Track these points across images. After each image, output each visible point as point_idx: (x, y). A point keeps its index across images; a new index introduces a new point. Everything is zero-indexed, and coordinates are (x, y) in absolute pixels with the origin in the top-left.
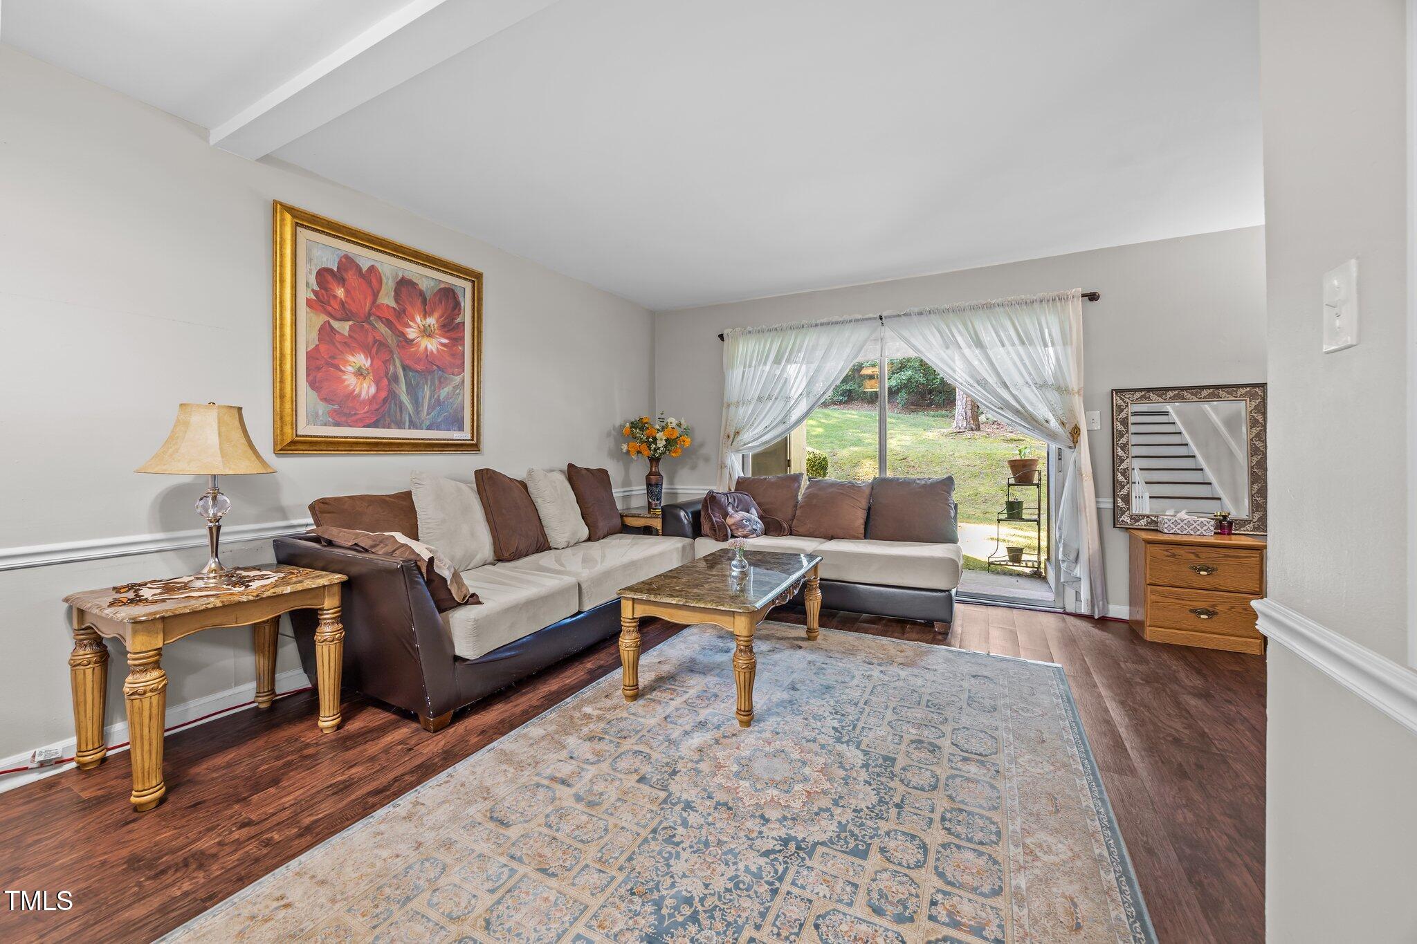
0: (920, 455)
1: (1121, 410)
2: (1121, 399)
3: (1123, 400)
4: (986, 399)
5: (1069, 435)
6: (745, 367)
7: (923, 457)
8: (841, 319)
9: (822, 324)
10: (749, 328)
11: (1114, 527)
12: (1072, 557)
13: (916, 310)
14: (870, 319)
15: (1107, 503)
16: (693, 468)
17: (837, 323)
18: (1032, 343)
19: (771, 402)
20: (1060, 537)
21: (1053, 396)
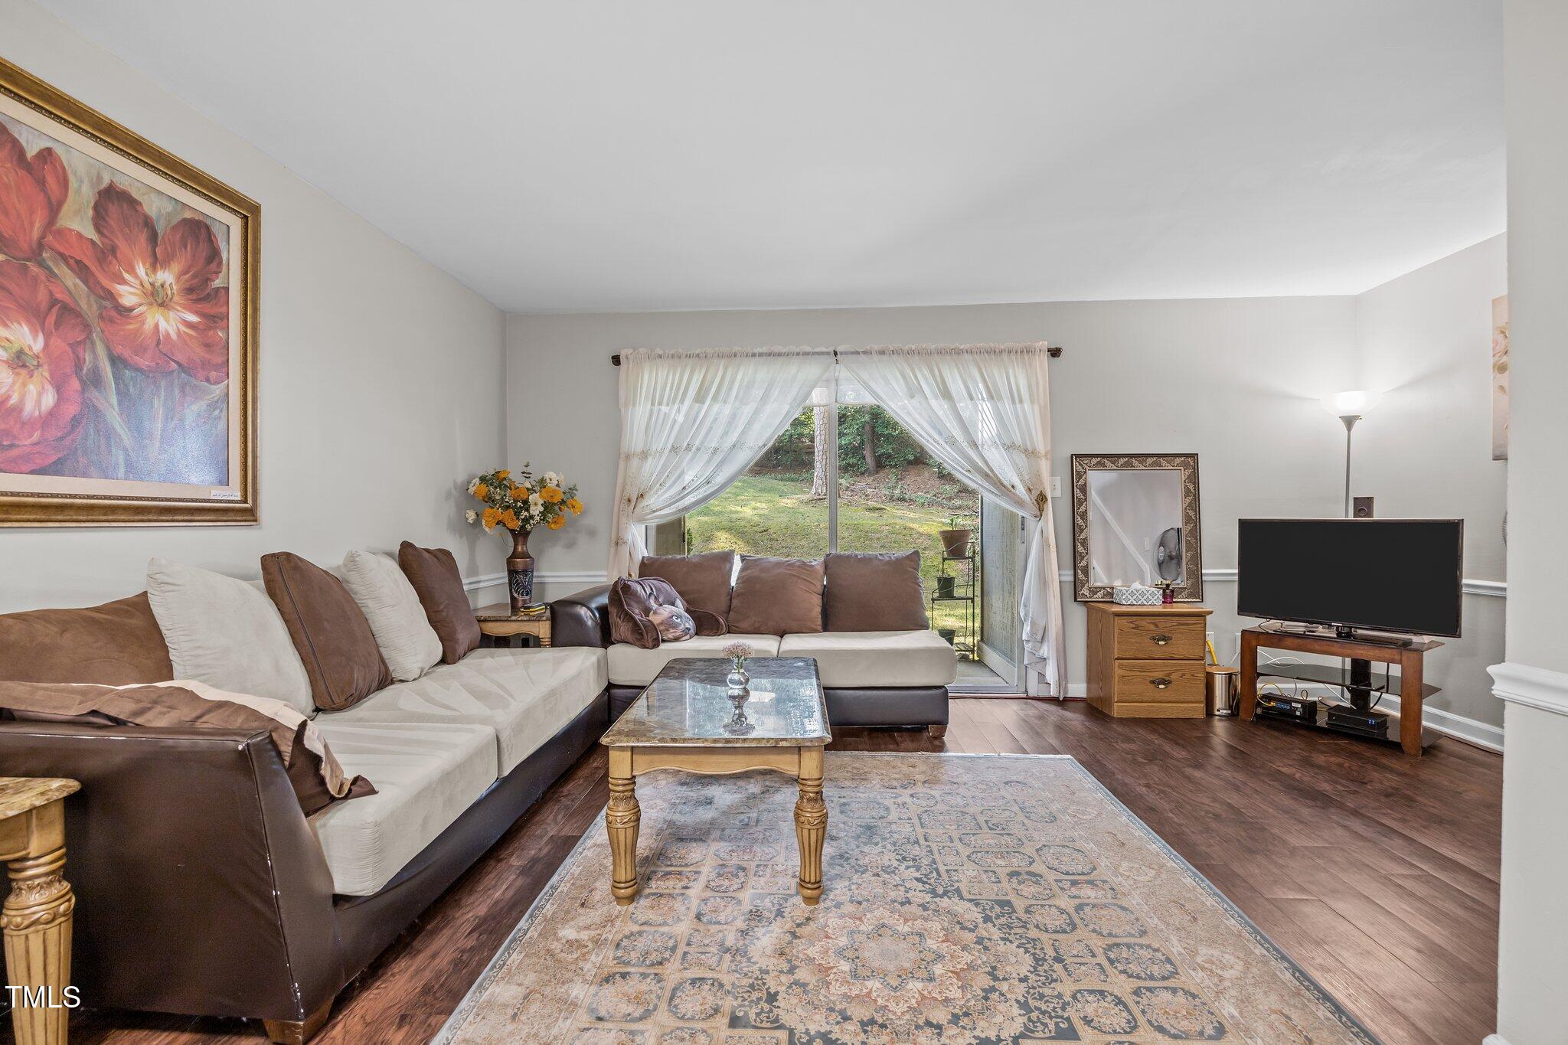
0: (783, 526)
1: (1080, 477)
2: (1080, 464)
3: (1081, 465)
5: (1035, 503)
6: (653, 404)
7: (787, 528)
8: (784, 350)
9: (761, 355)
10: (659, 351)
11: (1075, 600)
12: (1038, 636)
14: (822, 353)
15: (1069, 577)
16: (571, 545)
17: (780, 355)
18: (1000, 398)
21: (1021, 459)
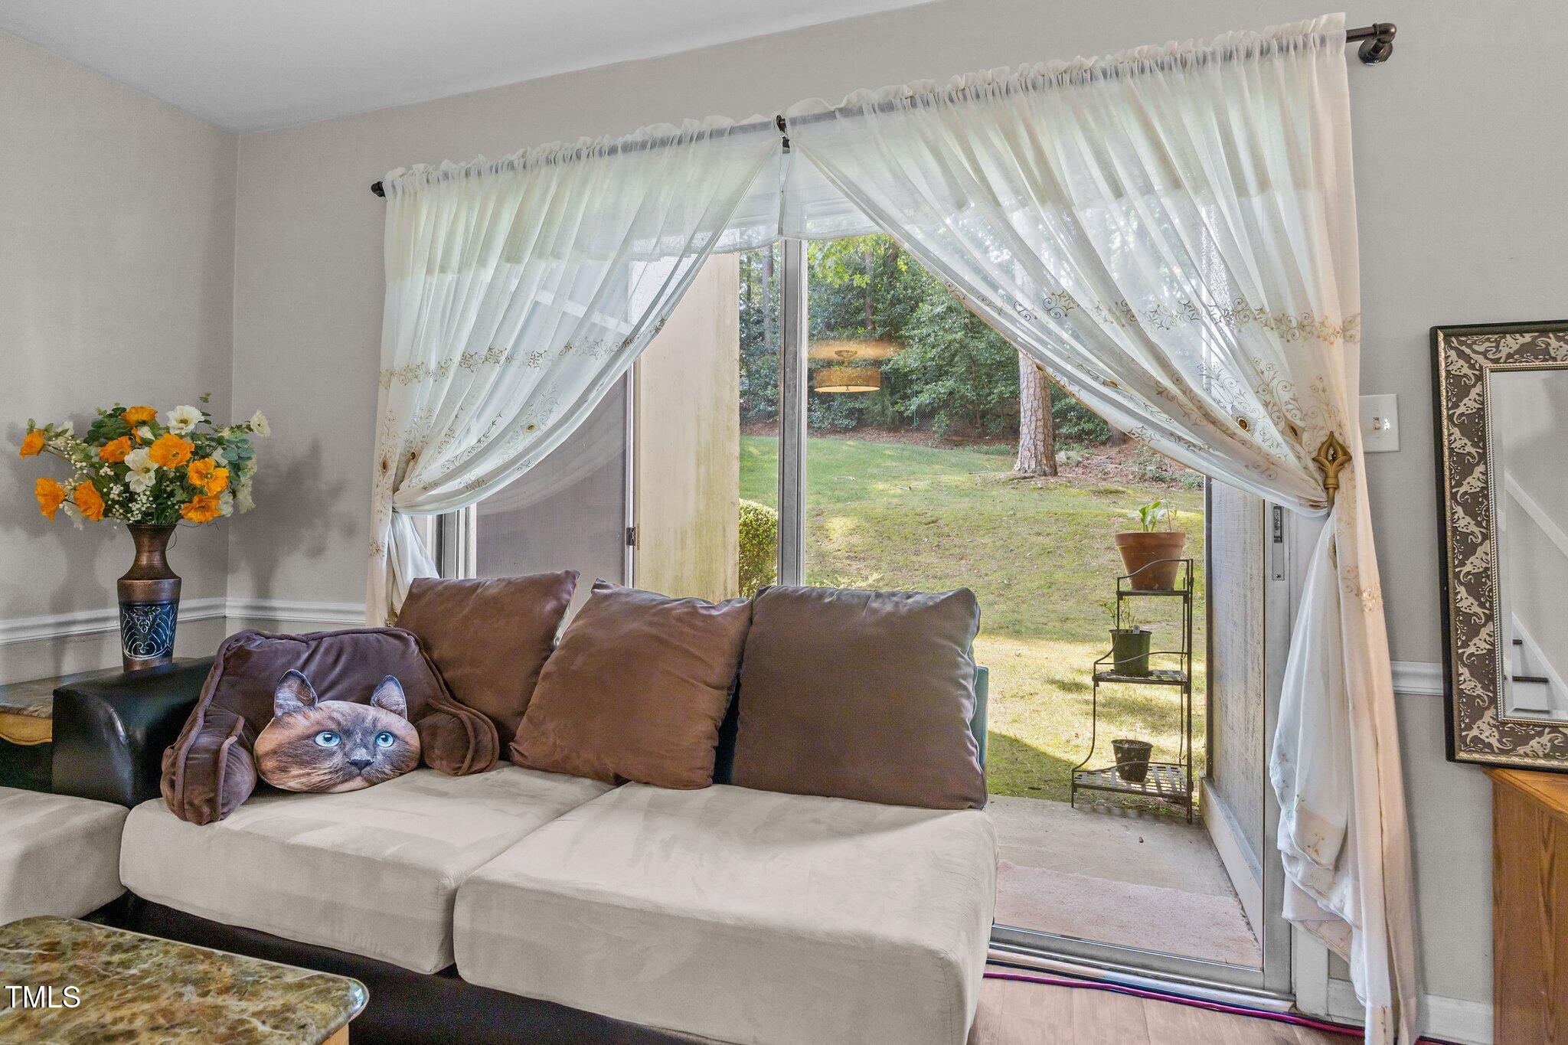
1: (1461, 389)
2: (1461, 354)
3: (1467, 358)
4: (1071, 356)
5: (1311, 466)
7: (965, 519)
8: (677, 132)
9: (627, 148)
10: (445, 165)
11: (1451, 756)
12: (1327, 856)
13: (876, 97)
14: (753, 128)
15: (1425, 679)
16: (317, 551)
17: (664, 143)
18: (1201, 183)
19: (498, 369)
20: (1287, 783)
21: (1267, 348)
